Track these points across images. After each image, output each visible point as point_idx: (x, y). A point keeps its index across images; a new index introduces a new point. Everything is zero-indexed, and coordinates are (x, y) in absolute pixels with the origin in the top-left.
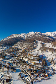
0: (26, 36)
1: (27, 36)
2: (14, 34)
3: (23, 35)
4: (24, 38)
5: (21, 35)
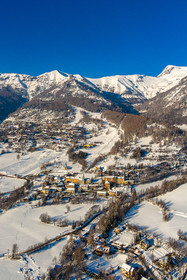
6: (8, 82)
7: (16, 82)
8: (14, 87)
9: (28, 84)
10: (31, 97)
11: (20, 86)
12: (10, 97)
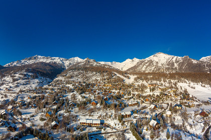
0: (67, 63)
1: (70, 64)
2: (40, 56)
3: (61, 61)
4: (64, 66)
5: (57, 60)
6: (55, 61)
7: (59, 60)
8: (58, 63)
9: (64, 62)
10: (67, 68)
11: (61, 62)
12: (56, 66)
